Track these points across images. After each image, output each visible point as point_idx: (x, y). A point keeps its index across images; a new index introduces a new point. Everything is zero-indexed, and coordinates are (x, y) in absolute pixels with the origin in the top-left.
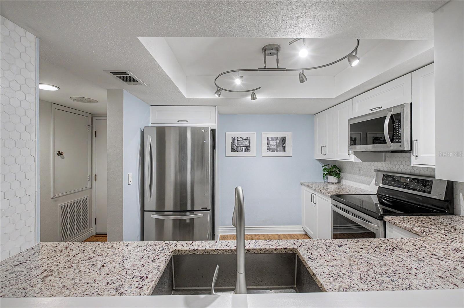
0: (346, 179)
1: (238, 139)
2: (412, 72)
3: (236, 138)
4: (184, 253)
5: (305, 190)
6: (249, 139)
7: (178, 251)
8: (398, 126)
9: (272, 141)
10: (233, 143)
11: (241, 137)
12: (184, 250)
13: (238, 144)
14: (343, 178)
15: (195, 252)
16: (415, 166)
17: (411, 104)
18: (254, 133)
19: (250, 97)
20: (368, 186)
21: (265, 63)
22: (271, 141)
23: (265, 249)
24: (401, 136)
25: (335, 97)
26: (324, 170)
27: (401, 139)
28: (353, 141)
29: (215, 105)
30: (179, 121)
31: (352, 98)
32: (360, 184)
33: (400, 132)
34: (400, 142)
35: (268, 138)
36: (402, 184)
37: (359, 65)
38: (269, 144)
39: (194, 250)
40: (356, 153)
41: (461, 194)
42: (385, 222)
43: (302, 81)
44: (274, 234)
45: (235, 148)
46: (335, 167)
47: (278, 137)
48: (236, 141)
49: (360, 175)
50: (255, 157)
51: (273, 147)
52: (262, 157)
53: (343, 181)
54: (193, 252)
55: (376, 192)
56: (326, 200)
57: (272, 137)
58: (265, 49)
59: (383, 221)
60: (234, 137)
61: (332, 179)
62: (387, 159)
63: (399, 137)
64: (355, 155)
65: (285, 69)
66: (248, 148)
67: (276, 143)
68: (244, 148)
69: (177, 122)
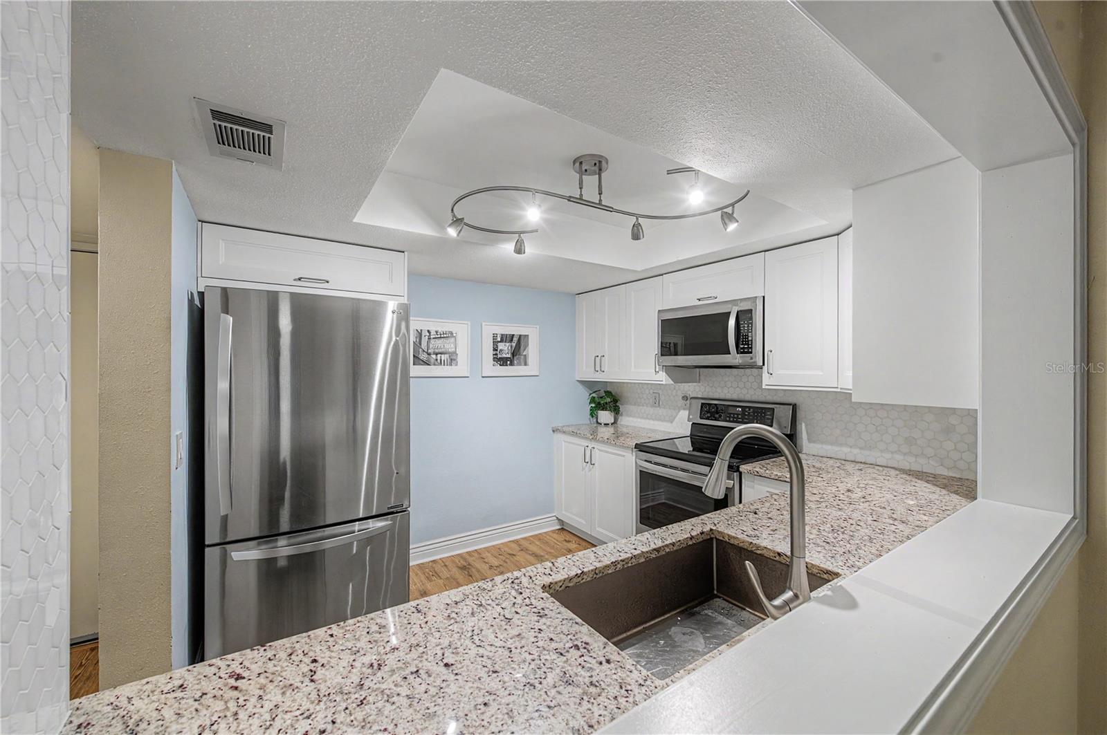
0: (628, 416)
1: (430, 335)
2: (765, 251)
3: (425, 333)
4: (561, 587)
5: (565, 442)
6: (455, 337)
7: (550, 586)
8: (748, 330)
9: (503, 344)
10: (418, 345)
11: (437, 332)
12: (560, 581)
13: (431, 346)
14: (622, 415)
15: (580, 579)
16: (767, 387)
17: (764, 297)
18: (466, 322)
19: (509, 247)
20: (669, 424)
21: (581, 188)
22: (500, 342)
23: (679, 541)
24: (752, 344)
25: (639, 269)
26: (593, 400)
27: (751, 348)
28: (667, 349)
29: (403, 250)
30: (300, 279)
31: (662, 275)
32: (656, 423)
33: (750, 338)
34: (751, 353)
35: (495, 336)
36: (732, 415)
37: (736, 230)
38: (497, 350)
39: (577, 574)
40: (669, 369)
41: (803, 424)
42: (741, 473)
43: (636, 237)
44: (506, 543)
45: (423, 356)
46: (608, 393)
47: (513, 335)
48: (425, 340)
49: (656, 407)
50: (468, 377)
51: (504, 356)
52: (483, 377)
53: (621, 420)
54: (575, 580)
55: (689, 434)
56: (621, 455)
57: (502, 335)
58: (578, 161)
59: (738, 473)
60: (421, 330)
61: (605, 416)
62: (702, 377)
63: (748, 345)
64: (666, 372)
65: (612, 208)
66: (452, 360)
67: (510, 348)
68: (443, 356)
69: (295, 280)
